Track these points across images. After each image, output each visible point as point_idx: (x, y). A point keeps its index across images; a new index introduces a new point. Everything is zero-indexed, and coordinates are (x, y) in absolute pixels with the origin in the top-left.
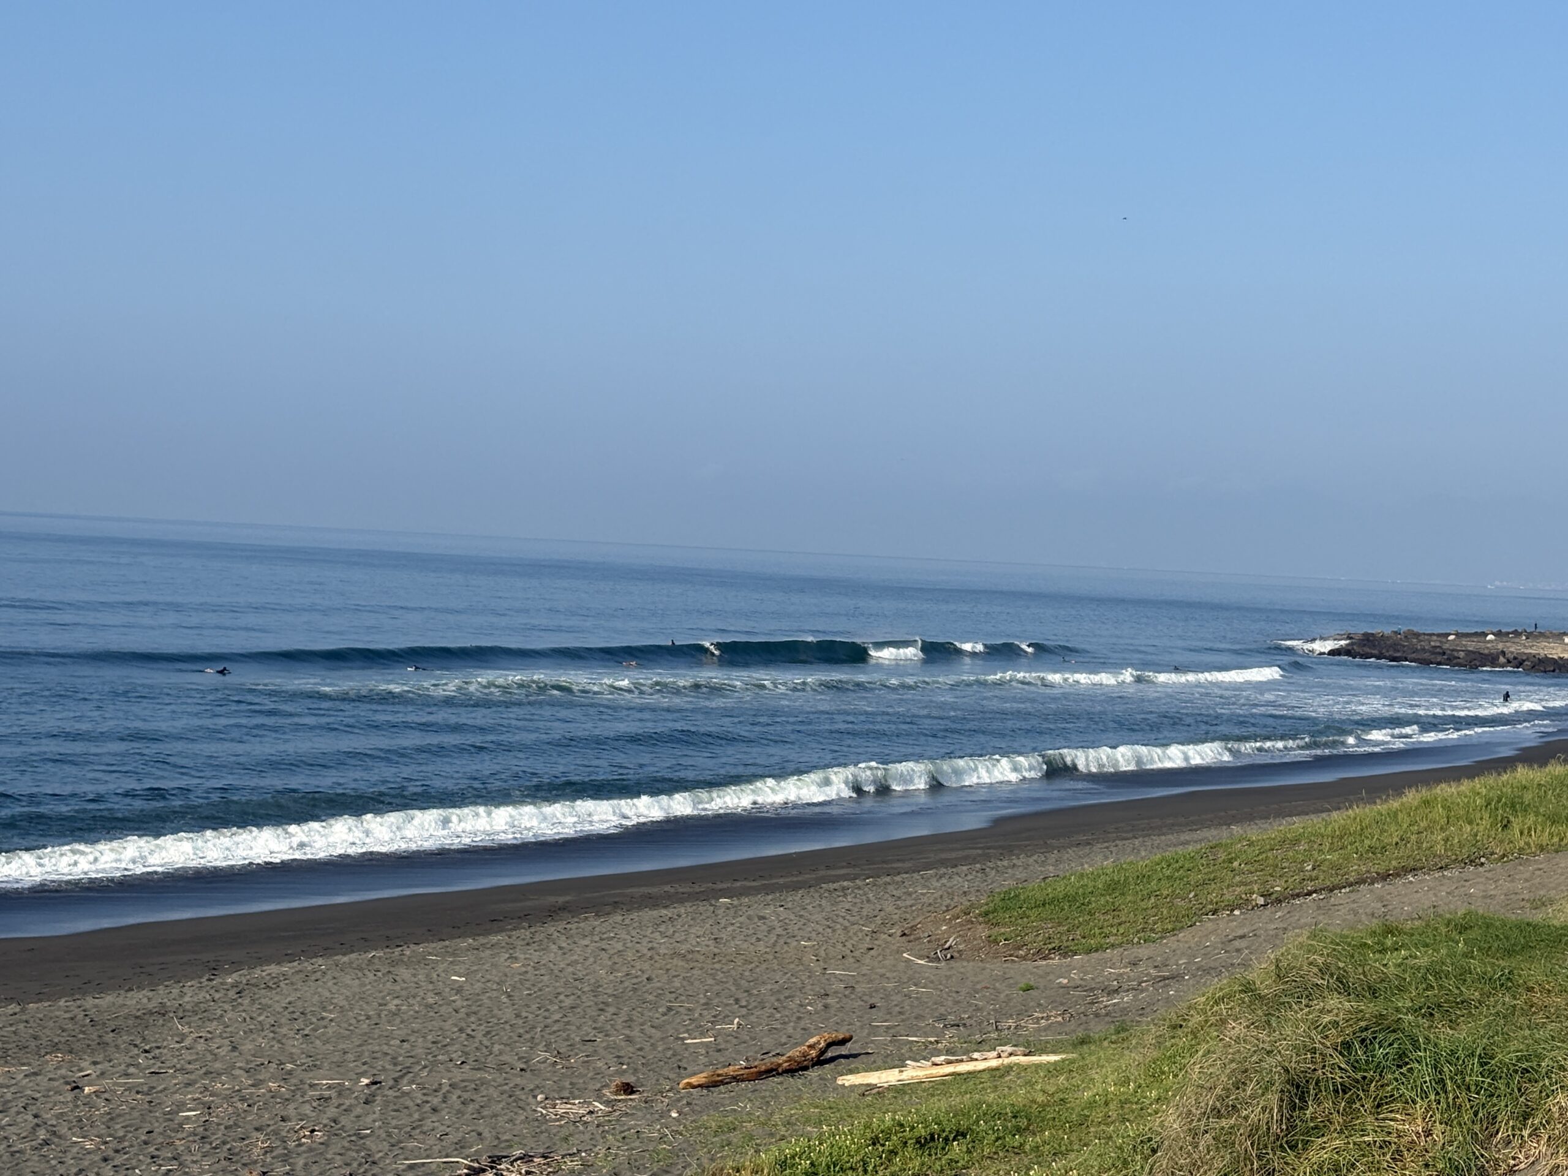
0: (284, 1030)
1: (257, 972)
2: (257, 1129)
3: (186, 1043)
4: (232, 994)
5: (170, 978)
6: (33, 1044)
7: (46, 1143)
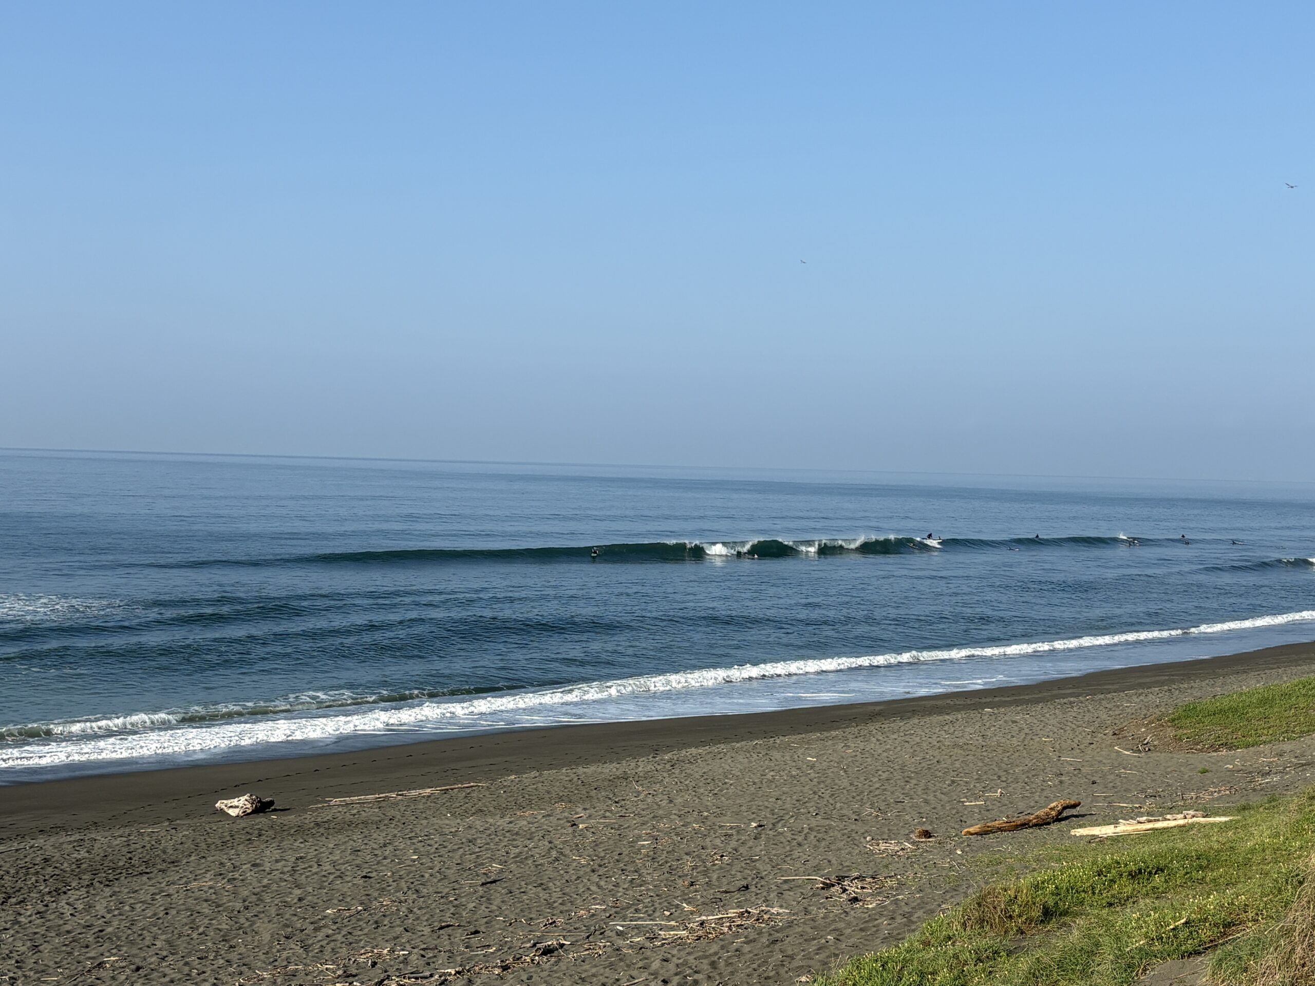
0: (702, 790)
1: (684, 752)
2: (687, 854)
3: (642, 797)
4: (668, 766)
5: (629, 756)
6: (547, 796)
7: (557, 859)
